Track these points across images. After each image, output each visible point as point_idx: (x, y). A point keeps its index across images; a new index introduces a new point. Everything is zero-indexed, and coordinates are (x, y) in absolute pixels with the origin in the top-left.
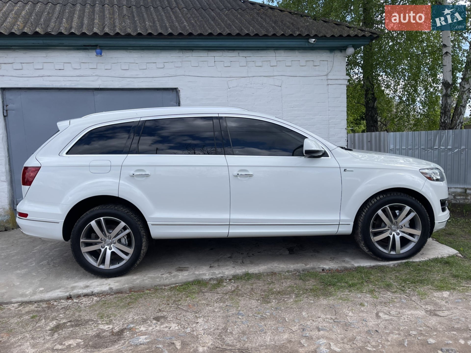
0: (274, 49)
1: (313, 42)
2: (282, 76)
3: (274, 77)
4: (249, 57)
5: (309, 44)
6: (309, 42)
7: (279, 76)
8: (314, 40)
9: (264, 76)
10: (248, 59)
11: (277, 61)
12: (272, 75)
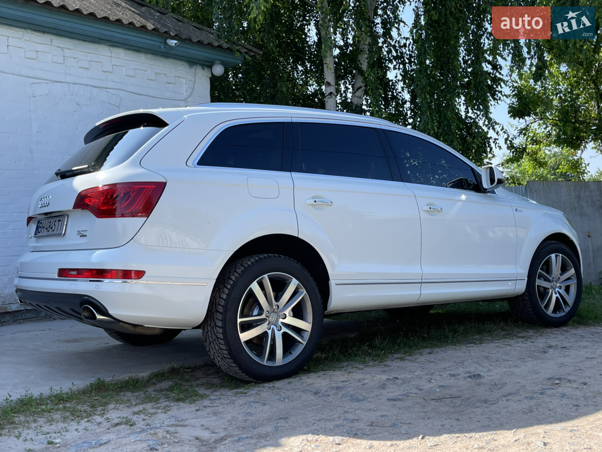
0: (109, 45)
1: (174, 45)
2: (120, 89)
3: (108, 90)
4: (69, 49)
5: (167, 47)
6: (166, 43)
7: (115, 89)
8: (176, 42)
9: (93, 87)
10: (67, 53)
11: (113, 65)
12: (105, 87)
